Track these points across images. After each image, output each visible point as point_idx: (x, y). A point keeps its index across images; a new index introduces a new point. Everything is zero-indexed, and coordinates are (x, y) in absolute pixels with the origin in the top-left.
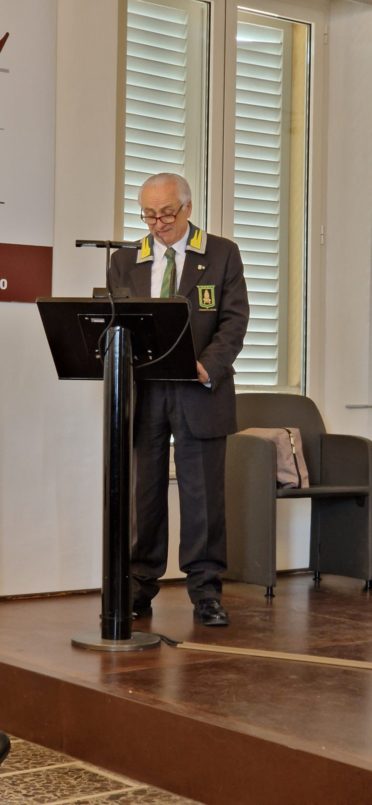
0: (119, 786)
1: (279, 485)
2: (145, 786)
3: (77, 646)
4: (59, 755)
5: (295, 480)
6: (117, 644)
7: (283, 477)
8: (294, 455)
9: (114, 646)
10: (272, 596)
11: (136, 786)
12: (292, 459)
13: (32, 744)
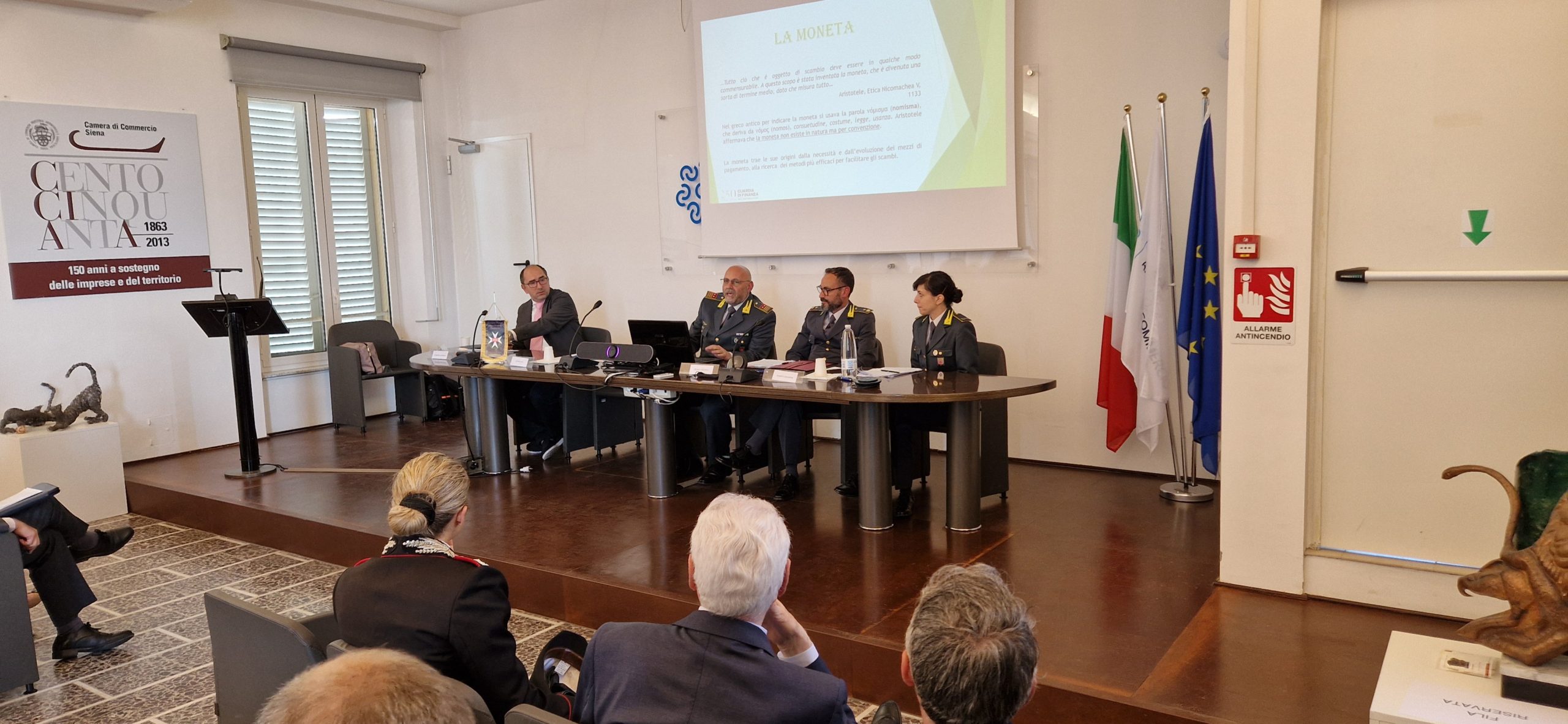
0: (234, 545)
1: (363, 373)
2: (248, 544)
3: (228, 477)
4: (208, 533)
5: (373, 370)
6: (251, 473)
7: (365, 369)
8: (371, 357)
9: (249, 475)
10: (365, 432)
11: (243, 544)
12: (369, 359)
13: (196, 531)
